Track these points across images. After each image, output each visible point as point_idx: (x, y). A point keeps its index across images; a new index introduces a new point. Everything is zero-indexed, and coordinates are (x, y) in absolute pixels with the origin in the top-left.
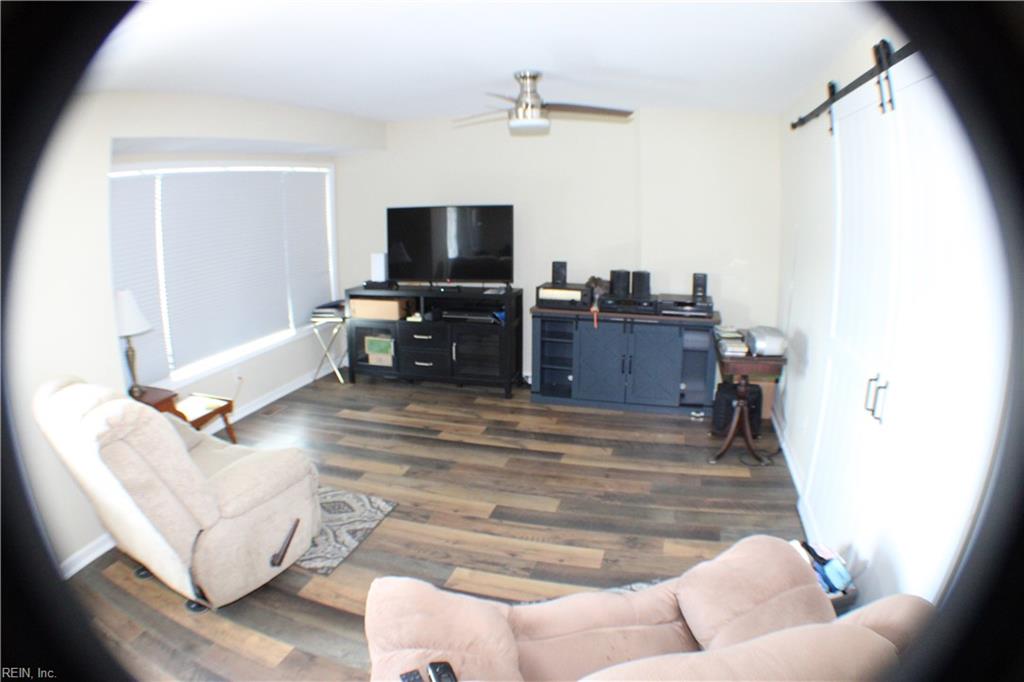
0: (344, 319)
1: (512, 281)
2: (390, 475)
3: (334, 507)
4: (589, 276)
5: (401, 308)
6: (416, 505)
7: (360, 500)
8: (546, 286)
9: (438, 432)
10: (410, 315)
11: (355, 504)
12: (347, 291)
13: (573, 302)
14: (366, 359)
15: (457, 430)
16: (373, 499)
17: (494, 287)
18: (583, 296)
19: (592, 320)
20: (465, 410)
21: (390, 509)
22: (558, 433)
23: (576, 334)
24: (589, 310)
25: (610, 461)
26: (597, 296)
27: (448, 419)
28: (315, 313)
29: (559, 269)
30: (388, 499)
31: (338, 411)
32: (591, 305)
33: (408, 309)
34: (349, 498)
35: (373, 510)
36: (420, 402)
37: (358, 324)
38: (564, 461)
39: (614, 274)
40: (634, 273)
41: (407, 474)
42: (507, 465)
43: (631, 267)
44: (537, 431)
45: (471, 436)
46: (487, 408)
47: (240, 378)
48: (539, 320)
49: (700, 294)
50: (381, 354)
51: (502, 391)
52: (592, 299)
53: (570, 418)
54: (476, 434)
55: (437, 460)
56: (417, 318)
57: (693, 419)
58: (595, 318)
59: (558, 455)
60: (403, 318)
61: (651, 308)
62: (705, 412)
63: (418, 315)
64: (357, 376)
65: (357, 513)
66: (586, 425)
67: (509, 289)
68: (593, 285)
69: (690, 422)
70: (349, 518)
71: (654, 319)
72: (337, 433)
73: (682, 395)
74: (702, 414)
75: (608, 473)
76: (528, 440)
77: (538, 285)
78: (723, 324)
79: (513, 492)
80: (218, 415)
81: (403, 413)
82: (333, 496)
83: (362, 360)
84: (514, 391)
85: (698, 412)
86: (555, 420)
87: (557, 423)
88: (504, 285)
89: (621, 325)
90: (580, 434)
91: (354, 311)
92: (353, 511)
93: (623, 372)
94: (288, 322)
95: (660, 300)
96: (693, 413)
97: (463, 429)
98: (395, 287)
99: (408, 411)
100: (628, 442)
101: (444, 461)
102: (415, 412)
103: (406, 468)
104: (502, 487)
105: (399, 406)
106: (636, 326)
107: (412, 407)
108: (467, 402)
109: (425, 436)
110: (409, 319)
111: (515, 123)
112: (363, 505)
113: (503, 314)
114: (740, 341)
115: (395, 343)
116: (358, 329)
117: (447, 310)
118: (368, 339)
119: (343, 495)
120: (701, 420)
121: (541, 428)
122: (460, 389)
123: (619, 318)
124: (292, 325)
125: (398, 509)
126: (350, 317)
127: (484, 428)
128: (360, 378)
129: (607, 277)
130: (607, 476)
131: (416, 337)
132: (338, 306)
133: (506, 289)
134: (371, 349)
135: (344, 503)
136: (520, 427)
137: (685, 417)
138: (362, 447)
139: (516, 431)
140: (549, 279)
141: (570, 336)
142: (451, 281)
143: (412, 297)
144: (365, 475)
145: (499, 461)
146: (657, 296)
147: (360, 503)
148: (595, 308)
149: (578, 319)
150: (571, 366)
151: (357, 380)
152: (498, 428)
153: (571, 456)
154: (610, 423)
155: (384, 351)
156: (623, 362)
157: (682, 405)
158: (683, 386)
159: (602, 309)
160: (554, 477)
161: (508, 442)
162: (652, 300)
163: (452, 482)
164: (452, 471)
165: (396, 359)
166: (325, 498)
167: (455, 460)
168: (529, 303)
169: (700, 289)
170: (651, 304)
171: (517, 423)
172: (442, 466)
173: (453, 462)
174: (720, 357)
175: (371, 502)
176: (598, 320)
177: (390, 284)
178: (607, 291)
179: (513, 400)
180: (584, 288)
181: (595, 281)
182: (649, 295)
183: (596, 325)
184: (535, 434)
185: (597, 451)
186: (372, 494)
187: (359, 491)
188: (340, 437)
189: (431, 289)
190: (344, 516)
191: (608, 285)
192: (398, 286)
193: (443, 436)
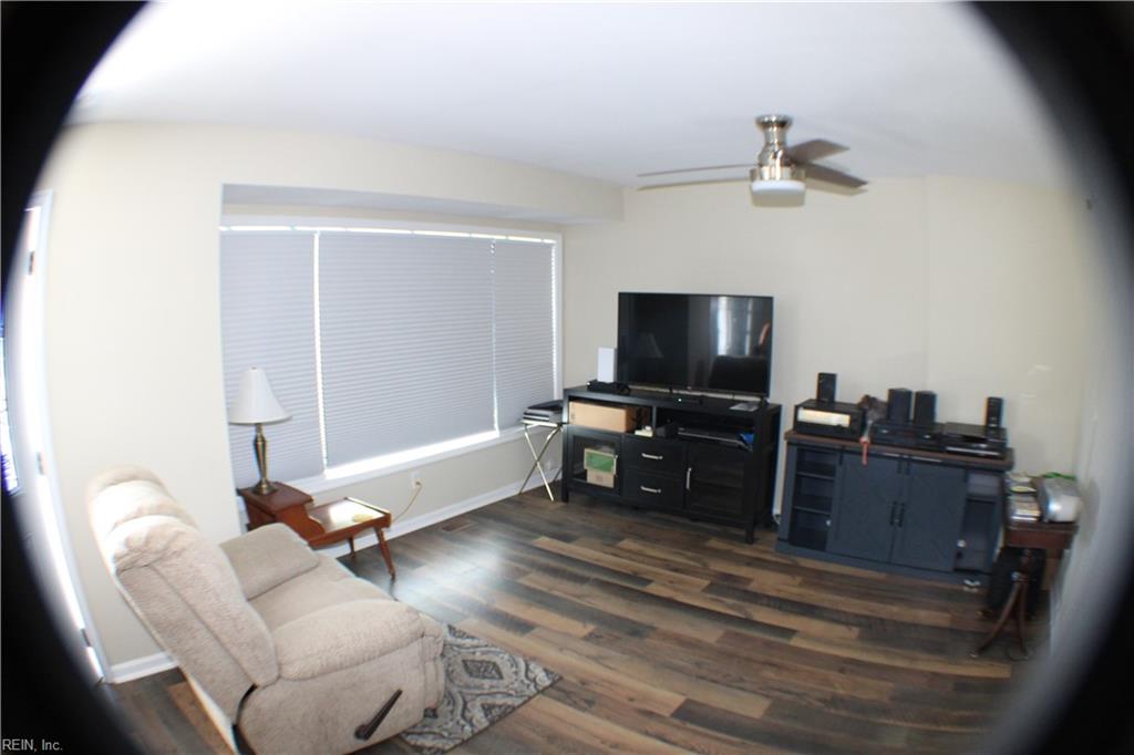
0: (561, 424)
1: (768, 396)
2: (566, 634)
3: (479, 669)
4: (862, 396)
5: (629, 418)
6: (583, 683)
7: (515, 664)
8: (807, 405)
9: (650, 581)
10: (640, 429)
11: (506, 670)
12: (565, 391)
13: (839, 428)
14: (584, 474)
15: (671, 582)
16: (532, 666)
17: (745, 402)
18: (852, 421)
19: (860, 454)
20: (690, 554)
21: (548, 683)
22: (797, 599)
23: (839, 470)
24: (857, 441)
25: (849, 647)
26: (870, 422)
27: (667, 565)
28: (526, 414)
29: (827, 382)
30: (549, 668)
31: (536, 538)
32: (861, 435)
33: (637, 420)
34: (502, 660)
35: (527, 682)
36: (641, 537)
37: (577, 433)
38: (795, 642)
39: (893, 393)
40: (918, 394)
41: (589, 638)
42: (718, 642)
43: (915, 386)
44: (773, 593)
45: (685, 592)
46: (717, 553)
47: (418, 483)
48: (795, 448)
49: (993, 425)
50: (601, 471)
51: (743, 533)
52: (864, 426)
53: (817, 579)
54: (693, 591)
55: (634, 622)
56: (647, 432)
57: (966, 589)
58: (865, 451)
59: (789, 633)
60: (630, 431)
61: (932, 443)
62: (980, 580)
63: (648, 428)
64: (570, 494)
65: (506, 681)
66: (838, 590)
67: (763, 405)
68: (866, 407)
69: (961, 593)
70: (492, 687)
71: (936, 458)
72: (522, 567)
73: (959, 554)
74: (977, 583)
75: (845, 665)
76: (758, 607)
77: (798, 403)
78: (1016, 469)
79: (714, 681)
80: (372, 529)
81: (613, 550)
82: (483, 653)
83: (578, 476)
84: (757, 534)
85: (972, 581)
86: (799, 579)
87: (801, 585)
88: (757, 399)
89: (896, 462)
90: (825, 605)
91: (573, 416)
92: (501, 677)
93: (892, 523)
94: (493, 422)
95: (945, 433)
96: (968, 582)
97: (681, 582)
98: (626, 391)
99: (622, 549)
100: (882, 620)
101: (641, 625)
102: (630, 551)
103: (591, 627)
104: (703, 672)
105: (611, 540)
106: (914, 465)
107: (627, 544)
108: (696, 545)
109: (630, 586)
110: (638, 433)
111: (758, 185)
112: (516, 673)
113: (752, 436)
114: (1031, 499)
115: (618, 460)
116: (576, 438)
117: (684, 427)
118: (587, 451)
119: (497, 654)
120: (975, 590)
121: (779, 591)
122: (693, 524)
123: (893, 453)
124: (496, 425)
125: (560, 684)
126: (568, 423)
127: (706, 583)
128: (574, 497)
129: (883, 397)
130: (842, 671)
131: (644, 455)
132: (556, 408)
133: (760, 404)
134: (588, 465)
135: (495, 664)
136: (753, 587)
137: (956, 587)
138: (544, 589)
139: (746, 592)
140: (813, 395)
141: (831, 471)
142: (694, 390)
143: (645, 406)
144: (536, 631)
145: (710, 634)
146: (942, 425)
147: (514, 669)
148: (865, 439)
149: (843, 451)
150: (829, 509)
151: (570, 498)
152: (725, 585)
153: (807, 636)
154: (866, 591)
155: (606, 468)
156: (893, 511)
157: (957, 570)
158: (961, 544)
159: (873, 441)
160: (772, 665)
161: (731, 607)
162: (936, 431)
163: (640, 656)
164: (648, 641)
165: (618, 479)
166: (474, 653)
167: (656, 625)
168: (786, 425)
169: (993, 419)
170: (934, 437)
171: (749, 581)
172: (637, 630)
173: (652, 628)
174: (1006, 521)
175: (527, 669)
176: (868, 454)
177: (617, 387)
178: (883, 416)
179: (754, 546)
180: (855, 411)
181: (869, 401)
182: (935, 424)
183: (864, 461)
184: (769, 597)
185: (839, 631)
186: (534, 659)
187: (519, 651)
188: (525, 573)
189: (670, 398)
190: (487, 683)
191: (885, 408)
192: (630, 390)
193: (653, 589)
